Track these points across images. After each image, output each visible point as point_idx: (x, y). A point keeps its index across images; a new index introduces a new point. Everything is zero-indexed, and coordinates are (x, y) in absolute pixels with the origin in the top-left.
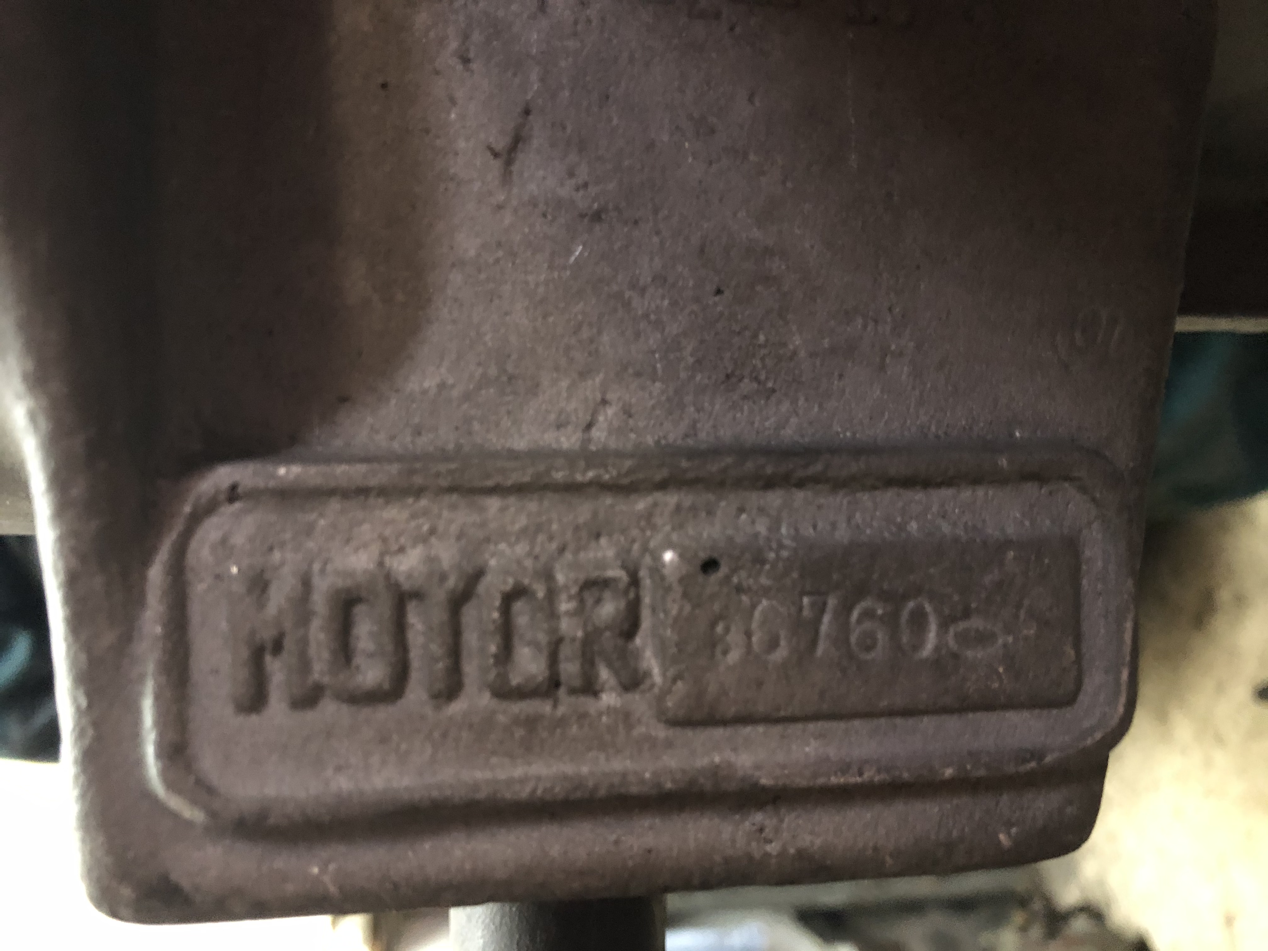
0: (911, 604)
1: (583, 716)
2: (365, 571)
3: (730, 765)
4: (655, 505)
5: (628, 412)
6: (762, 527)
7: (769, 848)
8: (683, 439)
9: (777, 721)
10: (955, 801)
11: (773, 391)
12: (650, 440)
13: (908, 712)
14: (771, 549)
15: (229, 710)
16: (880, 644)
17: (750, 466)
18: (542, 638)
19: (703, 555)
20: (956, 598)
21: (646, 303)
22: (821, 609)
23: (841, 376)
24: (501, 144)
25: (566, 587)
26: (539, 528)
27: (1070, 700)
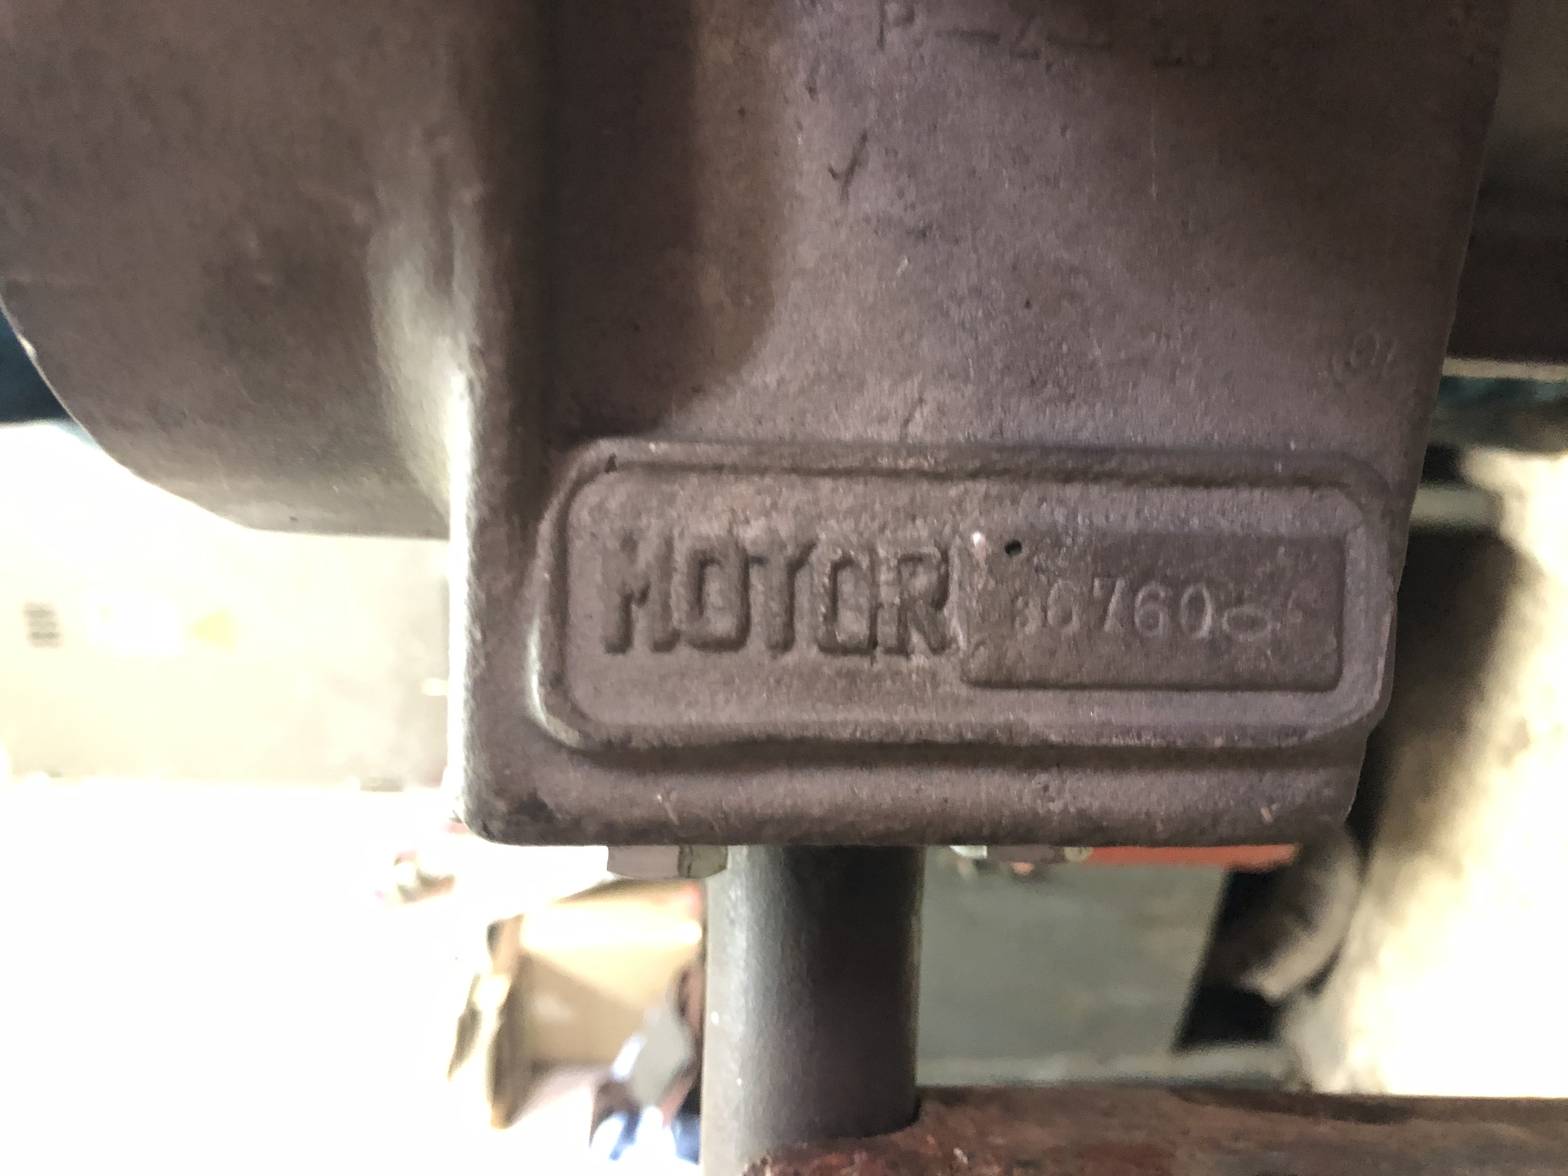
0: (1189, 591)
1: (896, 674)
2: (718, 537)
3: (1022, 722)
4: (966, 492)
5: (941, 410)
6: (1060, 516)
7: (1052, 806)
8: (991, 437)
9: (1065, 687)
10: (1222, 776)
11: (1073, 396)
12: (961, 437)
13: (1184, 687)
14: (1068, 534)
15: (600, 649)
16: (1161, 623)
17: (1053, 460)
18: (864, 602)
19: (1007, 538)
20: (1231, 586)
21: (962, 313)
22: (1109, 592)
23: (1135, 385)
24: (841, 166)
25: (887, 560)
26: (864, 507)
27: (1331, 684)
